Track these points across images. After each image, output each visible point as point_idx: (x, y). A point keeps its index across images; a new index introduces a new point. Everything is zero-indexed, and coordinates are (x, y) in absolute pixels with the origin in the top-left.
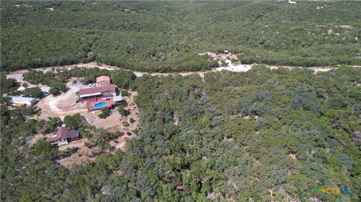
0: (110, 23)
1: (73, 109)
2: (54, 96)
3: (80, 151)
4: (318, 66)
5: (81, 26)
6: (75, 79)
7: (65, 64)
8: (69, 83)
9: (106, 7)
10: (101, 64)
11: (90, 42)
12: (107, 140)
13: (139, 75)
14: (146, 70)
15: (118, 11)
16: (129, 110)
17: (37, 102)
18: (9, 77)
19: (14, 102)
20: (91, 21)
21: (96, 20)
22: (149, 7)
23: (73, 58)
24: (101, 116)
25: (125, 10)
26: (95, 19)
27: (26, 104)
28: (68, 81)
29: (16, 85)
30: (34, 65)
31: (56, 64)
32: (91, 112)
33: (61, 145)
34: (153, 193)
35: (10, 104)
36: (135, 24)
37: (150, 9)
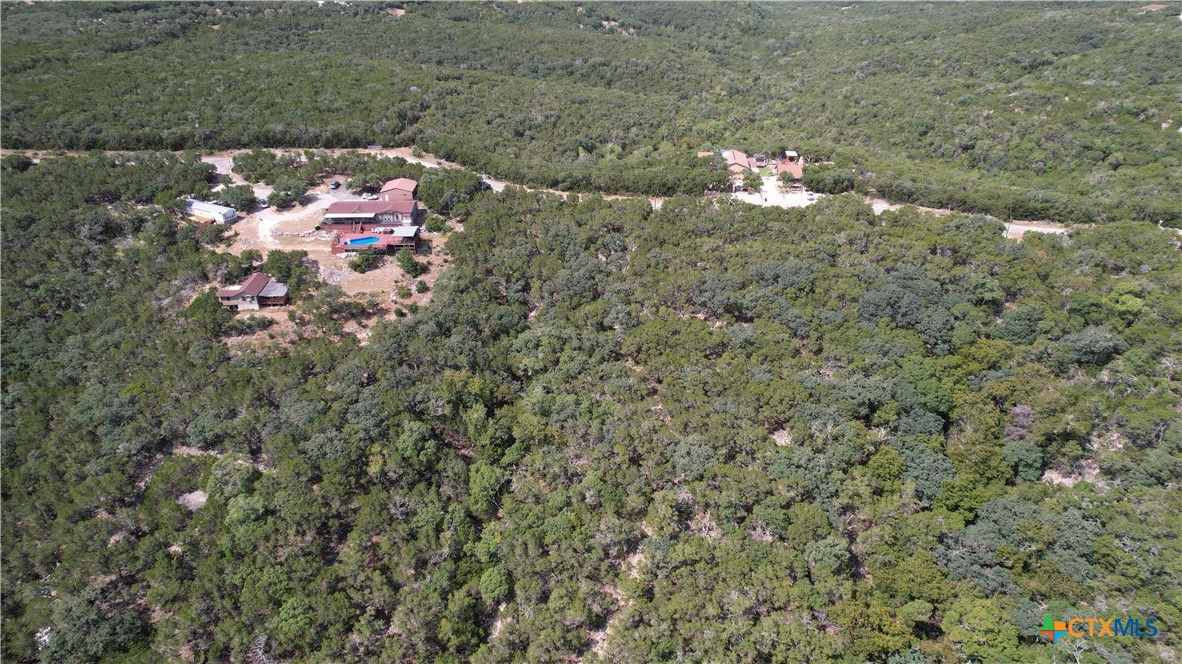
0: (533, 57)
1: (302, 243)
2: (277, 210)
3: (275, 328)
4: (1053, 220)
5: (454, 60)
6: (340, 179)
7: (337, 143)
8: (323, 187)
9: (550, 14)
10: (424, 153)
11: (427, 99)
12: (344, 318)
13: (498, 187)
14: (526, 180)
15: (582, 26)
16: (429, 263)
17: (240, 218)
18: (206, 160)
19: (196, 212)
20: (484, 47)
21: (499, 49)
22: (686, 19)
23: (358, 133)
24: (356, 267)
25: (605, 23)
26: (497, 44)
27: (215, 221)
28: (323, 183)
29: (212, 178)
30: (268, 139)
31: (314, 142)
32: (338, 255)
33: (244, 311)
34: (374, 433)
35: (186, 215)
36: (604, 65)
37: (688, 27)
